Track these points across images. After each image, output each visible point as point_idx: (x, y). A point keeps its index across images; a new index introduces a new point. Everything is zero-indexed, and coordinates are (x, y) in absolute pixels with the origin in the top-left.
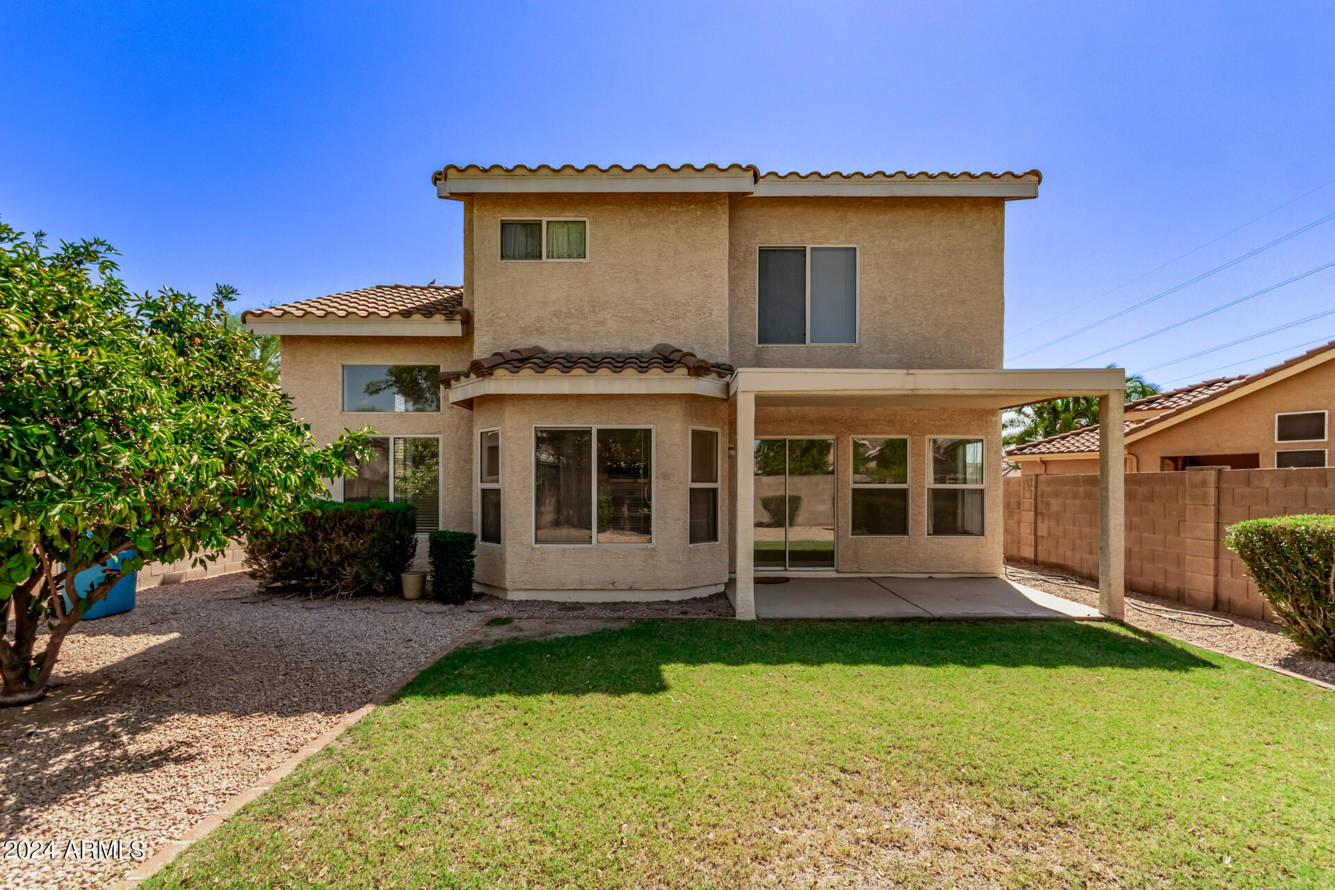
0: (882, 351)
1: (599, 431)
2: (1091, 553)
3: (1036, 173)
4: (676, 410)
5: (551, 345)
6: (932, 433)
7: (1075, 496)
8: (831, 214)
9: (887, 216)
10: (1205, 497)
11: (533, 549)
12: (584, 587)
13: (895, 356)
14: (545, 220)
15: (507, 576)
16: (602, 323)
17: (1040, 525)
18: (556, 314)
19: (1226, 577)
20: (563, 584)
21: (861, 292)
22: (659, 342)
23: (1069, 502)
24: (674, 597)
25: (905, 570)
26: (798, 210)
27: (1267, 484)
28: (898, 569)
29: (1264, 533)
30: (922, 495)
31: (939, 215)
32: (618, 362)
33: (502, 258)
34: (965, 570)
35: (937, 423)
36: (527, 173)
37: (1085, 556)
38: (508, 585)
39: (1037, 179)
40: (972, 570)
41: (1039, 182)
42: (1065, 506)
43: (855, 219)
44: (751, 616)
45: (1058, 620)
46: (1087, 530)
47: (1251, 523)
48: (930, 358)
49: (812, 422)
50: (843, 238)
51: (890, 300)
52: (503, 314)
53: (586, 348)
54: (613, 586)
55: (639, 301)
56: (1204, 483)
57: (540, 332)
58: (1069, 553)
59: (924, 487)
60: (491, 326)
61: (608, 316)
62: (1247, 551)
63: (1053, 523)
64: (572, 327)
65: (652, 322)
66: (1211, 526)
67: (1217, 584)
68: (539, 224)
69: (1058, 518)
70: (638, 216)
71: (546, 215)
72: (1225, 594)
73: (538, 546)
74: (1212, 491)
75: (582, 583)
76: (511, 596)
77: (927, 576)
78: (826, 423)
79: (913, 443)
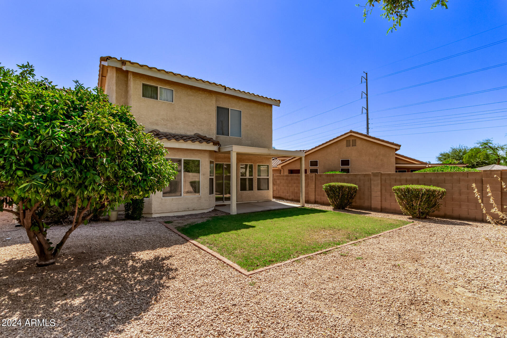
0: (247, 140)
1: (184, 160)
2: (288, 193)
3: (279, 101)
4: (207, 155)
5: (161, 129)
7: (283, 179)
8: (235, 101)
9: (248, 104)
10: (313, 179)
11: (162, 199)
12: (179, 210)
13: (250, 142)
14: (159, 87)
15: (153, 209)
16: (178, 124)
17: (274, 187)
18: (163, 119)
19: (317, 196)
20: (172, 210)
21: (242, 123)
22: (196, 133)
23: (282, 181)
24: (206, 211)
26: (227, 97)
27: (324, 177)
28: (251, 200)
29: (330, 186)
30: (256, 180)
32: (185, 138)
33: (143, 96)
35: (259, 160)
36: (157, 71)
37: (286, 194)
38: (153, 212)
40: (266, 199)
41: (280, 103)
42: (281, 182)
43: (241, 103)
44: (236, 213)
45: (290, 208)
46: (286, 188)
47: (327, 184)
50: (238, 108)
51: (249, 127)
52: (143, 117)
53: (173, 132)
54: (188, 210)
55: (190, 119)
56: (313, 177)
57: (157, 124)
58: (282, 194)
59: (256, 178)
60: (139, 120)
61: (180, 122)
62: (327, 191)
63: (277, 187)
64: (168, 124)
65: (194, 126)
66: (314, 186)
67: (315, 198)
68: (157, 88)
69: (279, 185)
70: (190, 92)
71: (159, 85)
72: (317, 200)
73: (164, 198)
74: (314, 178)
75: (178, 209)
76: (154, 216)
77: (257, 201)
79: (254, 166)
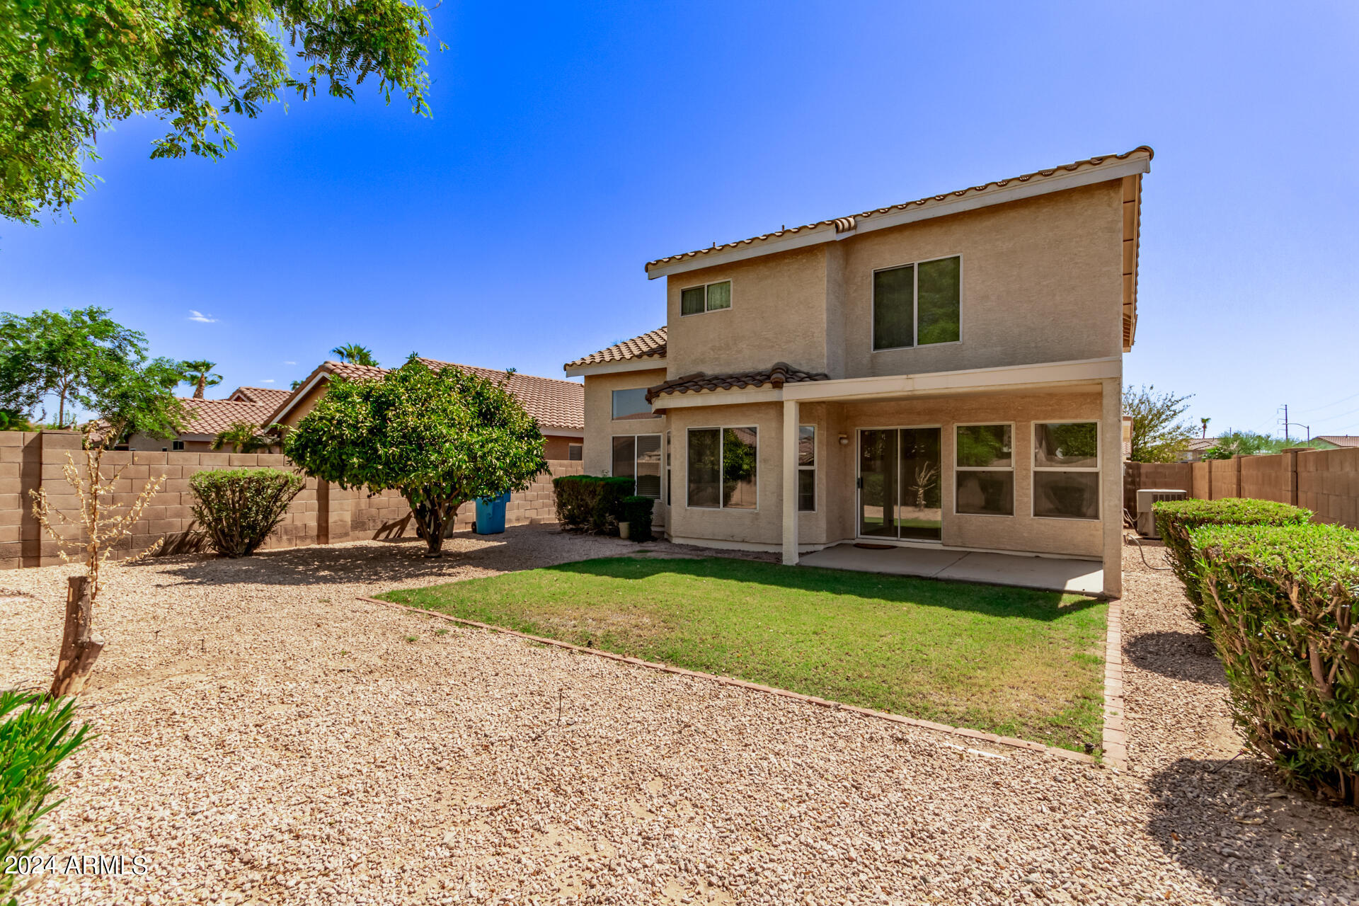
0: (985, 346)
1: (725, 430)
3: (1146, 148)
4: (772, 413)
5: (709, 370)
6: (1038, 419)
8: (936, 231)
9: (989, 223)
11: (686, 510)
13: (999, 349)
14: (706, 285)
15: (672, 527)
16: (740, 352)
18: (713, 348)
20: (703, 535)
21: (964, 295)
22: (777, 361)
24: (771, 549)
25: (1008, 547)
26: (907, 234)
28: (1002, 546)
30: (1027, 477)
31: (1045, 210)
33: (682, 314)
34: (1076, 552)
35: (1044, 408)
38: (672, 533)
39: (1148, 154)
40: (1083, 552)
41: (1151, 156)
43: (958, 231)
48: (1036, 347)
49: (919, 413)
50: (947, 250)
51: (993, 298)
52: (682, 352)
53: (730, 370)
54: (732, 538)
55: (764, 333)
57: (703, 361)
59: (1029, 470)
60: (676, 360)
61: (744, 346)
64: (722, 356)
65: (773, 347)
68: (703, 288)
70: (763, 271)
71: (708, 282)
73: (689, 508)
75: (713, 534)
77: (1034, 555)
78: (931, 413)
79: (1017, 429)
